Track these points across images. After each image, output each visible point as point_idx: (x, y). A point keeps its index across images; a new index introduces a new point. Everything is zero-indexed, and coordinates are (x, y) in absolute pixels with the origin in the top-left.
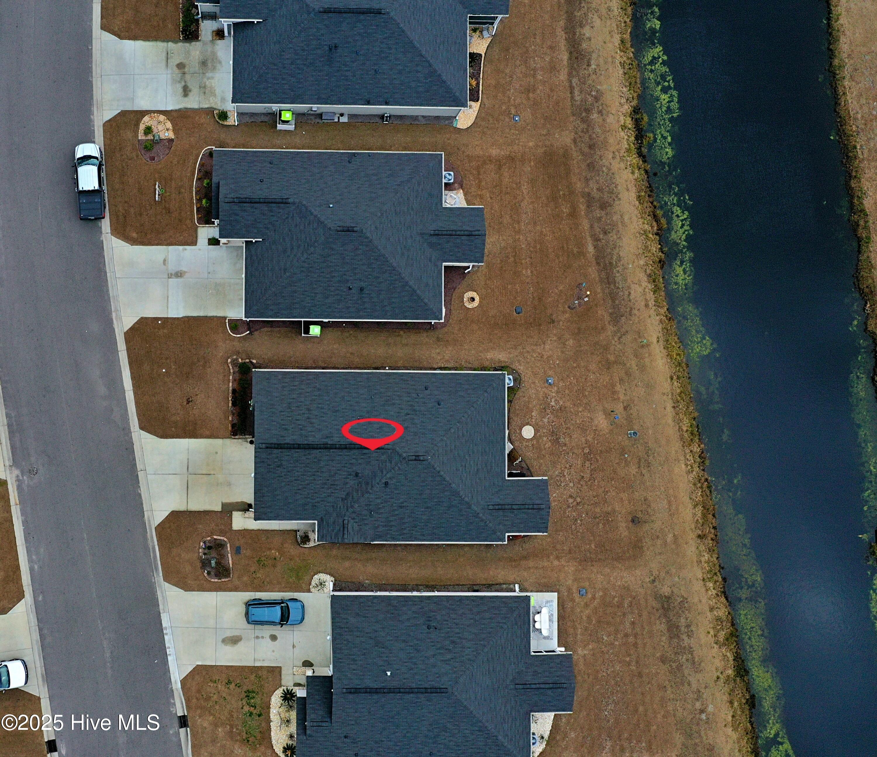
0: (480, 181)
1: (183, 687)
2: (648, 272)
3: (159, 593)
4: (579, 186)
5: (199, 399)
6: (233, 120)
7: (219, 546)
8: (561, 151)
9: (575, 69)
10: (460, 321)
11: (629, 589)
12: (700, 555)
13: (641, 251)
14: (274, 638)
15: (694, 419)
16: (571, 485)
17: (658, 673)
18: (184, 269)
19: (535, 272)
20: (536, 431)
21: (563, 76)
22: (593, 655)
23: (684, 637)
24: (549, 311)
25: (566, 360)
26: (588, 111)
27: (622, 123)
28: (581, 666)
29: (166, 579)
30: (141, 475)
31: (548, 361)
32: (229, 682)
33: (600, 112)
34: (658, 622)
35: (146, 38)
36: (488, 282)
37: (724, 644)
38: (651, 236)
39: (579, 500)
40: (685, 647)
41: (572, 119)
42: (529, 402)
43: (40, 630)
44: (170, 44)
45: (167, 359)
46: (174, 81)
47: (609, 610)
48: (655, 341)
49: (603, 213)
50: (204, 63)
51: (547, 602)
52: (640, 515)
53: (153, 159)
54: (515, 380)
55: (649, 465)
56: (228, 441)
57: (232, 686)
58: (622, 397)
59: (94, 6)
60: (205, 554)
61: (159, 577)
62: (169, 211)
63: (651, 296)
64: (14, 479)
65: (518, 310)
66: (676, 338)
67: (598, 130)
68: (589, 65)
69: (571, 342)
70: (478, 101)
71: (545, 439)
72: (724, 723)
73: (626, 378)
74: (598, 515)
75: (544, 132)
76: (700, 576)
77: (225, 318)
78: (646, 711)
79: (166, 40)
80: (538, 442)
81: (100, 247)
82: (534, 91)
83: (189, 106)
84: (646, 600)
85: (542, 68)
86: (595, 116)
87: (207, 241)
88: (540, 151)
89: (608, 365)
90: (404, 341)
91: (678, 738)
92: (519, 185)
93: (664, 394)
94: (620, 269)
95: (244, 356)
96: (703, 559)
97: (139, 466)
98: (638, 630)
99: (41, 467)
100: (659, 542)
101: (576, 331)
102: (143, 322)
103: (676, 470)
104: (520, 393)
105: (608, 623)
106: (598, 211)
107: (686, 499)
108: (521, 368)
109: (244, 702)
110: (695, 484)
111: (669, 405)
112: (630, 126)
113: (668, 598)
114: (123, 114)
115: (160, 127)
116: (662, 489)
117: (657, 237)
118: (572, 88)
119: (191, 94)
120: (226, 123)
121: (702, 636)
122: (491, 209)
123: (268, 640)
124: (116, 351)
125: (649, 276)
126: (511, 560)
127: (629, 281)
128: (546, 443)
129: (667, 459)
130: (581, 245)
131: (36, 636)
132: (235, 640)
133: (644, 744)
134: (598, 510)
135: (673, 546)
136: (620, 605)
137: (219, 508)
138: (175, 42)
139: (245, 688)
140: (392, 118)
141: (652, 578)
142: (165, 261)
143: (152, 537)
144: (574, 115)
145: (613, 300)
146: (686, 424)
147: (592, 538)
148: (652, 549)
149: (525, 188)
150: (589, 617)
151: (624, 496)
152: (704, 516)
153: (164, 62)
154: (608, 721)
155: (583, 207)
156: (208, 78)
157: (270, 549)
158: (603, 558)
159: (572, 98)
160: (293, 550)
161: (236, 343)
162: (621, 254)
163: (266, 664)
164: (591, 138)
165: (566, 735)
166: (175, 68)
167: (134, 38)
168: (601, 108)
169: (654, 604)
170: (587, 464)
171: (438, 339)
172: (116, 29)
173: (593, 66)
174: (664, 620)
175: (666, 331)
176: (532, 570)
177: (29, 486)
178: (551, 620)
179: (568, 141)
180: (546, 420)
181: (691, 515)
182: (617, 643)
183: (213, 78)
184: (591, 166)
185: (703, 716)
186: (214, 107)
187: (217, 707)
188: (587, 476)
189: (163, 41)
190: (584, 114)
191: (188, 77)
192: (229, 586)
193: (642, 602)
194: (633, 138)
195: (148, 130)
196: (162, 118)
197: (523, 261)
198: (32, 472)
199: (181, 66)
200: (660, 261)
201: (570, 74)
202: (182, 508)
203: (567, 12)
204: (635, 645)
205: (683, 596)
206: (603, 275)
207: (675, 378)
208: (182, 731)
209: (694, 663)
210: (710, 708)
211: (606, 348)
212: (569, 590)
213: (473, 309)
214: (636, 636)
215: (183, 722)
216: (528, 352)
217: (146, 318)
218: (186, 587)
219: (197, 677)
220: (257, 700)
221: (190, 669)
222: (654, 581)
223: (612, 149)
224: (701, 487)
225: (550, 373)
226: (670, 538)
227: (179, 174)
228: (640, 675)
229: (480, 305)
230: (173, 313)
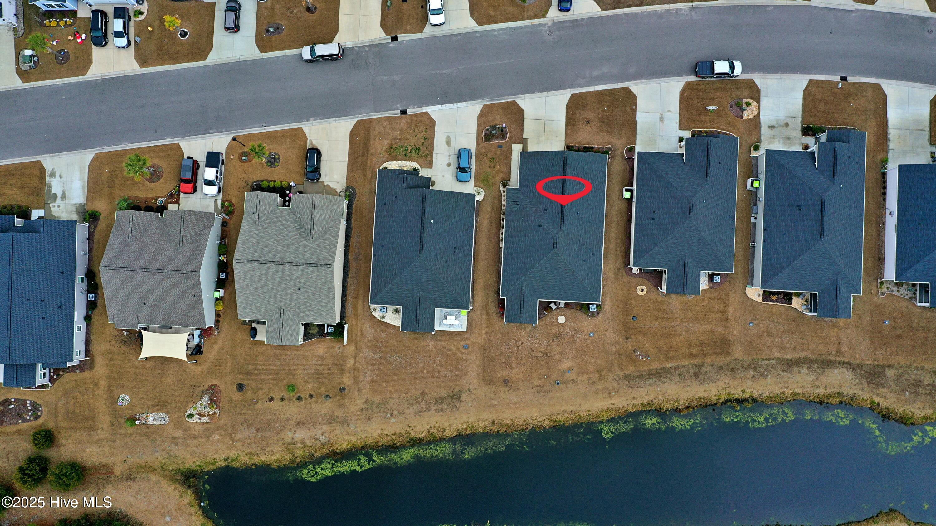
0: (713, 299)
1: (423, 113)
2: (654, 401)
3: (477, 101)
4: (709, 360)
5: (588, 128)
6: (754, 154)
7: (503, 136)
8: (730, 351)
9: (781, 362)
10: (629, 283)
11: (466, 375)
12: (483, 420)
13: (667, 397)
14: (449, 165)
15: (564, 424)
16: (529, 344)
17: (416, 389)
18: (665, 122)
19: (657, 330)
20: (562, 325)
21: (777, 355)
22: (429, 351)
23: (436, 407)
24: (633, 337)
25: (603, 346)
26: (755, 369)
27: (747, 391)
28: (423, 343)
29: (485, 106)
30: (545, 94)
31: (603, 335)
32: (425, 139)
33: (754, 376)
34: (446, 391)
35: (804, 105)
36: (652, 301)
37: (429, 431)
38: (676, 404)
39: (520, 348)
40: (429, 407)
41: (750, 358)
42: (579, 321)
43: (460, 34)
44: (800, 119)
45: (612, 110)
46: (778, 120)
47: (454, 363)
48: (613, 402)
49: (692, 374)
50: (788, 138)
51: (461, 325)
52: (509, 384)
53: (731, 106)
54: (593, 313)
55: (538, 392)
56: (563, 143)
57: (423, 140)
58: (580, 378)
59: (824, 76)
60: (499, 128)
61: (486, 102)
62: (700, 114)
63: (639, 402)
64: (546, 22)
65: (635, 318)
66: (613, 416)
67: (743, 374)
68: (783, 371)
69: (614, 349)
70: (763, 301)
71: (557, 329)
72: (383, 428)
73: (591, 382)
74: (510, 359)
75: (742, 341)
76: (470, 420)
77: (635, 144)
78: (394, 381)
79: (803, 117)
80: (555, 325)
81: (679, 75)
82: (768, 336)
83: (762, 129)
84: (459, 385)
85: (782, 342)
86: (752, 373)
87: (681, 136)
88: (730, 337)
89: (599, 371)
90: (618, 249)
91: (377, 399)
92: (710, 323)
93: (580, 405)
94: (657, 383)
95: (612, 154)
96: (480, 422)
97: (551, 93)
98: (442, 379)
99: (552, 37)
100: (492, 395)
101: (621, 353)
102: (635, 98)
103: (534, 410)
104: (585, 316)
105: (447, 361)
106: (693, 371)
107: (516, 415)
108: (600, 317)
109: (413, 147)
110: (525, 421)
111: (573, 408)
112: (744, 395)
113: (459, 398)
114: (758, 91)
115: (750, 112)
116: (523, 400)
117: (675, 408)
118: (769, 359)
119: (769, 130)
120: (752, 149)
121: (435, 419)
122: (697, 305)
123: (448, 162)
124: (618, 82)
125: (652, 401)
126: (487, 305)
127: (650, 388)
128: (555, 330)
129: (541, 404)
130: (672, 359)
131: (456, 32)
132: (448, 143)
133: (375, 378)
134: (513, 359)
135: (489, 404)
136: (457, 369)
137: (525, 137)
138: (802, 122)
139: (421, 148)
140: (753, 249)
141: (472, 390)
142: (670, 111)
143: (509, 99)
144: (752, 360)
145: (639, 377)
146: (561, 418)
147: (497, 354)
148: (489, 390)
149: (708, 327)
150: (451, 350)
151: (521, 376)
152: (506, 425)
153: (789, 115)
154: (390, 358)
155: (696, 362)
156: (779, 141)
157: (500, 165)
158: (485, 360)
159: (763, 359)
160: (498, 179)
161: (620, 150)
162: (666, 384)
163: (434, 160)
164: (738, 369)
165: (383, 331)
166: (785, 122)
167: (804, 98)
168: (757, 377)
169: (456, 390)
170: (541, 354)
171: (619, 269)
172: (810, 88)
173: (782, 374)
174: (446, 395)
175: (618, 410)
176: (480, 317)
177: (542, 30)
178: (451, 326)
179: (736, 356)
180: (568, 331)
181: (507, 417)
182: (435, 366)
183: (779, 143)
184: (720, 368)
185: (389, 415)
186: (762, 143)
187: (411, 131)
188: (534, 354)
189: (802, 115)
190: (753, 366)
191: (780, 128)
192: (480, 141)
193: (458, 383)
194: (736, 396)
195: (748, 104)
196: (756, 113)
197: (664, 323)
198: (550, 32)
199: (787, 125)
200: (660, 409)
201: (778, 359)
202: (526, 116)
203: (817, 359)
204: (433, 377)
205: (459, 407)
206: (654, 372)
207: (590, 413)
208: (399, 112)
209: (420, 412)
210: (393, 420)
211: (609, 370)
212: (467, 339)
213: (636, 291)
214: (438, 377)
215: (404, 112)
216: (609, 323)
217: (636, 100)
218: (480, 116)
219: (429, 121)
220: (414, 154)
221: (433, 117)
222: (470, 391)
223: (731, 382)
224: (523, 425)
225: (596, 335)
226: (495, 402)
227: (721, 121)
228: (416, 378)
229: (638, 295)
230: (639, 115)
